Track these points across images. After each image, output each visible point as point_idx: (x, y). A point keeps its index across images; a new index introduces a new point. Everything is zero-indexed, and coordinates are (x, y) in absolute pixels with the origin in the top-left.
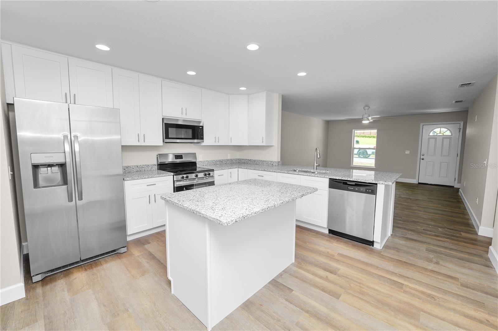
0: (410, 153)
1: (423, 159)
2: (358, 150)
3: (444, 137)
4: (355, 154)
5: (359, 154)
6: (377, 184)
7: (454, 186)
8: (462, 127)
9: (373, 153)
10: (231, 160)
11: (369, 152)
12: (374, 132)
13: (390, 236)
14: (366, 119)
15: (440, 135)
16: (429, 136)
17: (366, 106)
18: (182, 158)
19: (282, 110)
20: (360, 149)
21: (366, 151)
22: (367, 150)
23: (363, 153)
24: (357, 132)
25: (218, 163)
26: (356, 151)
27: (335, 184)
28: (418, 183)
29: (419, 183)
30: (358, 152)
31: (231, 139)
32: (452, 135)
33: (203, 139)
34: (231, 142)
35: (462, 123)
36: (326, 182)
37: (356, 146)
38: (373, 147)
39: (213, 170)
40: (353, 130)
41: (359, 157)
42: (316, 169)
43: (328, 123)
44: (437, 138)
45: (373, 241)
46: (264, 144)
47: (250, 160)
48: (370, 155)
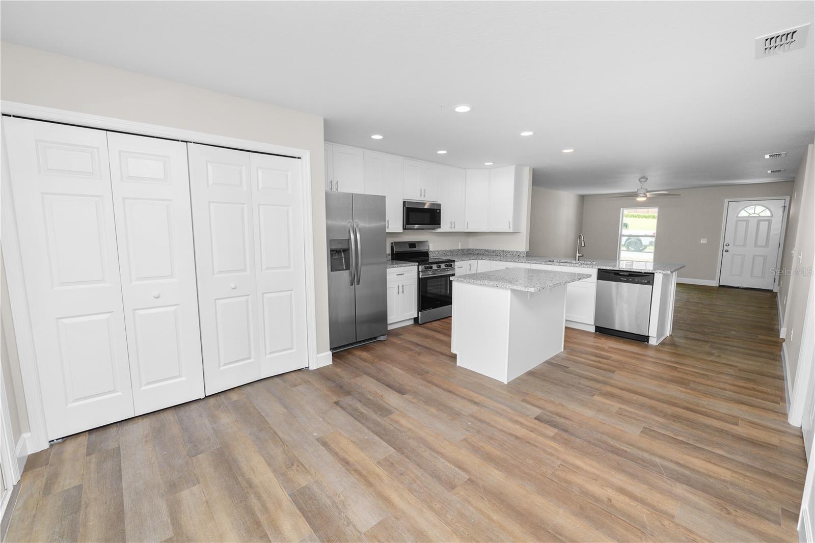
0: (707, 242)
1: (727, 251)
2: (627, 237)
3: (760, 220)
4: (623, 246)
5: (628, 245)
6: (654, 274)
7: (772, 290)
8: (787, 205)
9: (651, 243)
10: (463, 250)
11: (646, 241)
12: (654, 211)
13: (669, 335)
14: (642, 195)
15: (754, 217)
16: (737, 217)
17: (643, 177)
18: (415, 247)
19: (532, 185)
20: (630, 236)
21: (640, 240)
22: (641, 238)
23: (636, 244)
24: (626, 211)
25: (448, 254)
26: (624, 239)
27: (604, 275)
28: (718, 286)
29: (720, 286)
30: (626, 242)
31: (468, 224)
32: (772, 216)
33: (440, 224)
34: (467, 228)
35: (788, 198)
36: (594, 272)
37: (625, 232)
38: (652, 234)
39: (454, 261)
40: (621, 209)
41: (628, 250)
42: (578, 260)
43: (582, 198)
44: (749, 220)
45: (648, 336)
46: (511, 230)
47: (487, 251)
48: (646, 247)
